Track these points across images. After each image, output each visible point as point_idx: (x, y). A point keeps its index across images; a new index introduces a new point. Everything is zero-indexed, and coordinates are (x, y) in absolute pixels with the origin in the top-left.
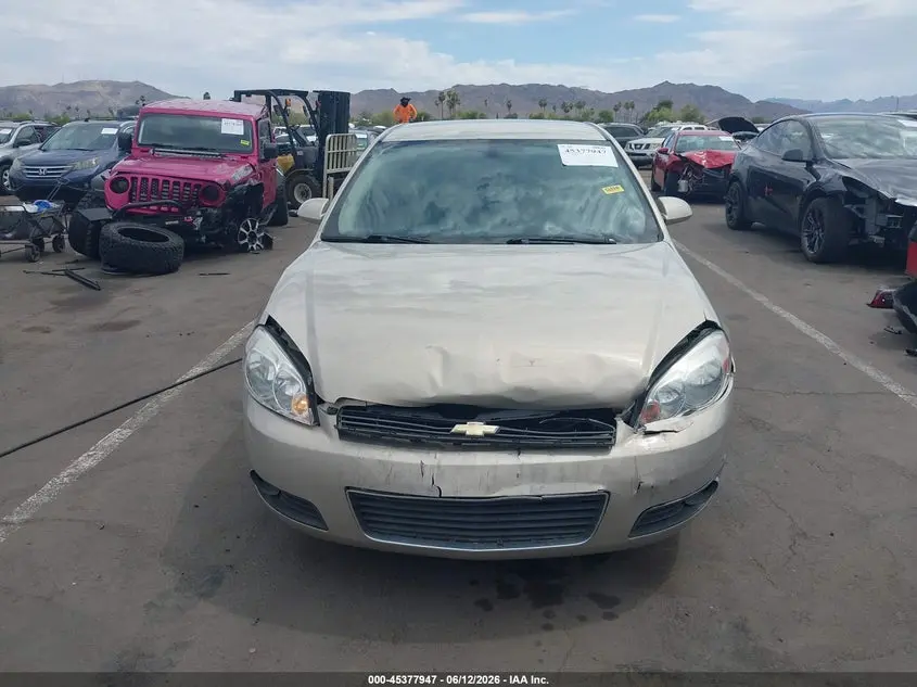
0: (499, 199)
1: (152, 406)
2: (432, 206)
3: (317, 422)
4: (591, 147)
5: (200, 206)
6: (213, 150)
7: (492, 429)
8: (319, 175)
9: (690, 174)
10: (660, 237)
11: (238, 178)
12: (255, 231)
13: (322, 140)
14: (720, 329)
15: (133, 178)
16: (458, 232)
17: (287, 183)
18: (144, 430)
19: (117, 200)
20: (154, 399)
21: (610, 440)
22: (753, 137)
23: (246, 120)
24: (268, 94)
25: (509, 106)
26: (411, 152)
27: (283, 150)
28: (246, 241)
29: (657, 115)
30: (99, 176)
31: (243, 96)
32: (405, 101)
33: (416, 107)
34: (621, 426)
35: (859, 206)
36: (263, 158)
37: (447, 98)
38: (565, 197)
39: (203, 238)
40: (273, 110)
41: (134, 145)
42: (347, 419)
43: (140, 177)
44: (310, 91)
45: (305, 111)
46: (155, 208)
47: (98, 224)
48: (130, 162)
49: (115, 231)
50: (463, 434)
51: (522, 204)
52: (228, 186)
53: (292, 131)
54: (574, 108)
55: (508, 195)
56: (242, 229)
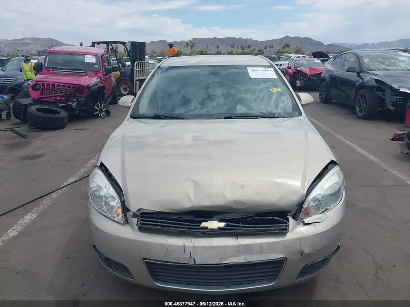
0: (215, 94)
1: (48, 200)
2: (184, 97)
3: (127, 222)
4: (263, 69)
5: (76, 96)
6: (81, 70)
7: (222, 225)
8: (132, 80)
9: (301, 78)
10: (300, 114)
11: (93, 83)
12: (102, 108)
13: (133, 64)
14: (337, 164)
15: (42, 84)
16: (196, 112)
17: (117, 84)
18: (43, 214)
19: (35, 94)
20: (49, 197)
21: (286, 229)
22: (327, 60)
23: (96, 56)
24: (107, 43)
25: (218, 48)
26: (173, 73)
27: (115, 69)
28: (98, 112)
29: (283, 51)
30: (26, 83)
31: (96, 44)
32: (171, 46)
33: (176, 48)
34: (291, 220)
35: (383, 93)
36: (105, 73)
37: (190, 44)
38: (247, 93)
39: (77, 112)
40: (110, 51)
41: (44, 68)
42: (143, 220)
43: (46, 83)
44: (127, 42)
45: (125, 51)
46: (54, 98)
47: (26, 106)
48: (41, 76)
49: (34, 110)
50: (206, 228)
51: (226, 96)
52: (88, 87)
53: (119, 60)
54: (247, 48)
55: (219, 92)
56: (96, 107)
